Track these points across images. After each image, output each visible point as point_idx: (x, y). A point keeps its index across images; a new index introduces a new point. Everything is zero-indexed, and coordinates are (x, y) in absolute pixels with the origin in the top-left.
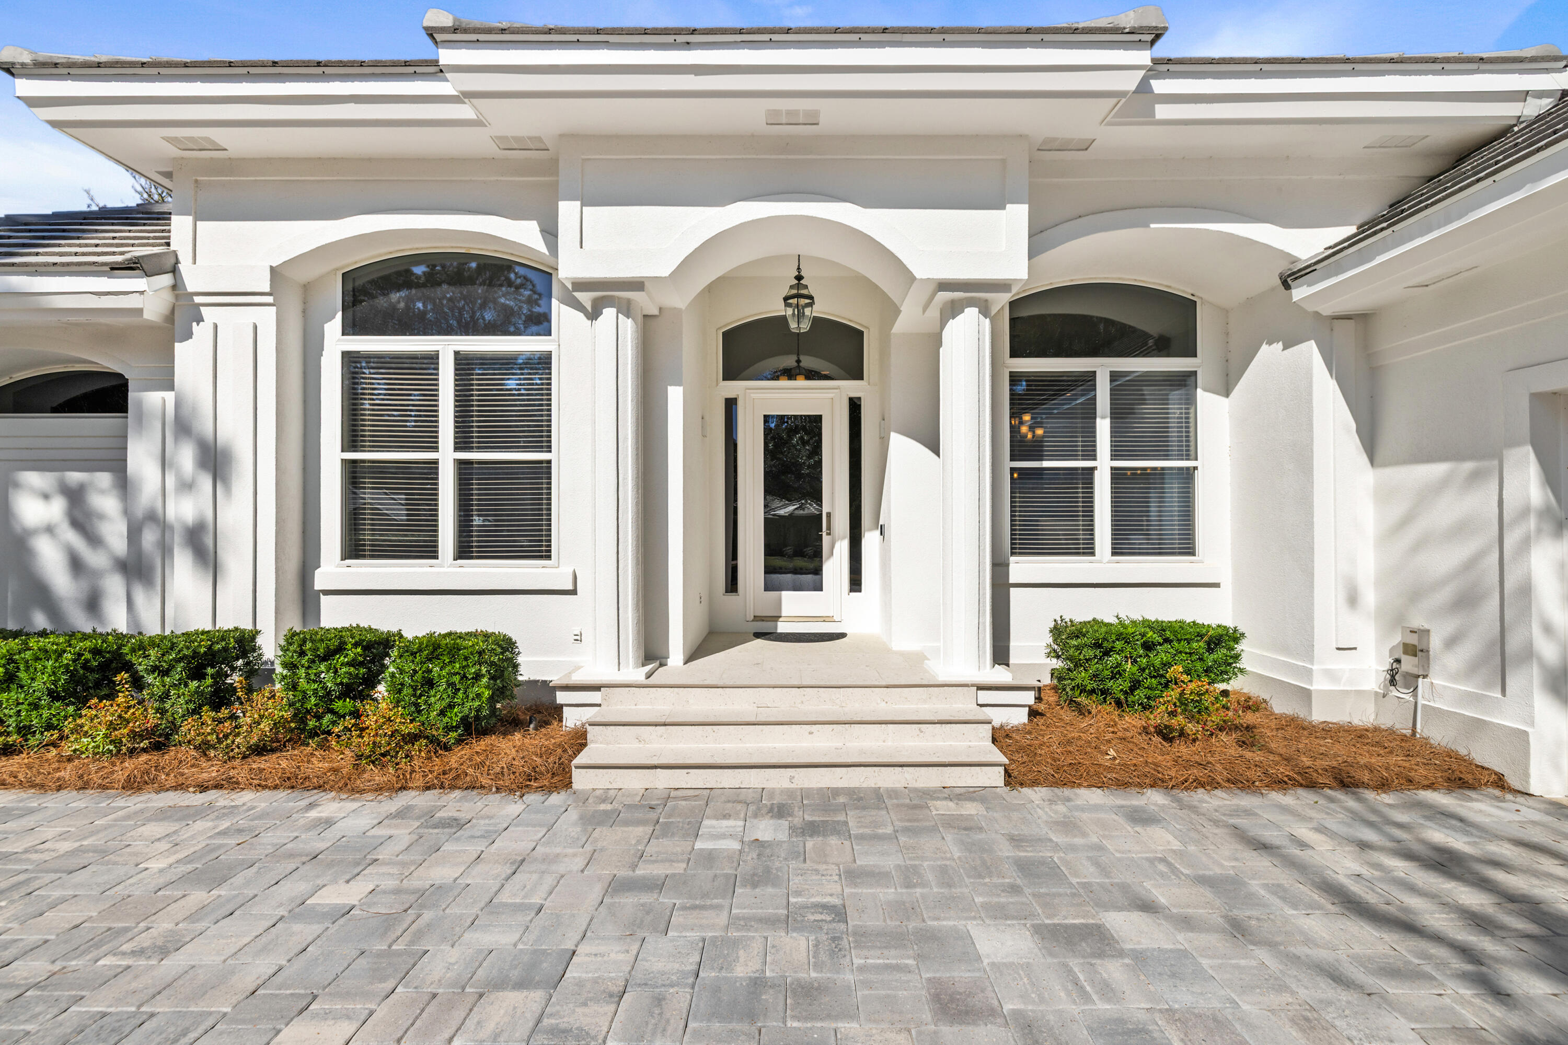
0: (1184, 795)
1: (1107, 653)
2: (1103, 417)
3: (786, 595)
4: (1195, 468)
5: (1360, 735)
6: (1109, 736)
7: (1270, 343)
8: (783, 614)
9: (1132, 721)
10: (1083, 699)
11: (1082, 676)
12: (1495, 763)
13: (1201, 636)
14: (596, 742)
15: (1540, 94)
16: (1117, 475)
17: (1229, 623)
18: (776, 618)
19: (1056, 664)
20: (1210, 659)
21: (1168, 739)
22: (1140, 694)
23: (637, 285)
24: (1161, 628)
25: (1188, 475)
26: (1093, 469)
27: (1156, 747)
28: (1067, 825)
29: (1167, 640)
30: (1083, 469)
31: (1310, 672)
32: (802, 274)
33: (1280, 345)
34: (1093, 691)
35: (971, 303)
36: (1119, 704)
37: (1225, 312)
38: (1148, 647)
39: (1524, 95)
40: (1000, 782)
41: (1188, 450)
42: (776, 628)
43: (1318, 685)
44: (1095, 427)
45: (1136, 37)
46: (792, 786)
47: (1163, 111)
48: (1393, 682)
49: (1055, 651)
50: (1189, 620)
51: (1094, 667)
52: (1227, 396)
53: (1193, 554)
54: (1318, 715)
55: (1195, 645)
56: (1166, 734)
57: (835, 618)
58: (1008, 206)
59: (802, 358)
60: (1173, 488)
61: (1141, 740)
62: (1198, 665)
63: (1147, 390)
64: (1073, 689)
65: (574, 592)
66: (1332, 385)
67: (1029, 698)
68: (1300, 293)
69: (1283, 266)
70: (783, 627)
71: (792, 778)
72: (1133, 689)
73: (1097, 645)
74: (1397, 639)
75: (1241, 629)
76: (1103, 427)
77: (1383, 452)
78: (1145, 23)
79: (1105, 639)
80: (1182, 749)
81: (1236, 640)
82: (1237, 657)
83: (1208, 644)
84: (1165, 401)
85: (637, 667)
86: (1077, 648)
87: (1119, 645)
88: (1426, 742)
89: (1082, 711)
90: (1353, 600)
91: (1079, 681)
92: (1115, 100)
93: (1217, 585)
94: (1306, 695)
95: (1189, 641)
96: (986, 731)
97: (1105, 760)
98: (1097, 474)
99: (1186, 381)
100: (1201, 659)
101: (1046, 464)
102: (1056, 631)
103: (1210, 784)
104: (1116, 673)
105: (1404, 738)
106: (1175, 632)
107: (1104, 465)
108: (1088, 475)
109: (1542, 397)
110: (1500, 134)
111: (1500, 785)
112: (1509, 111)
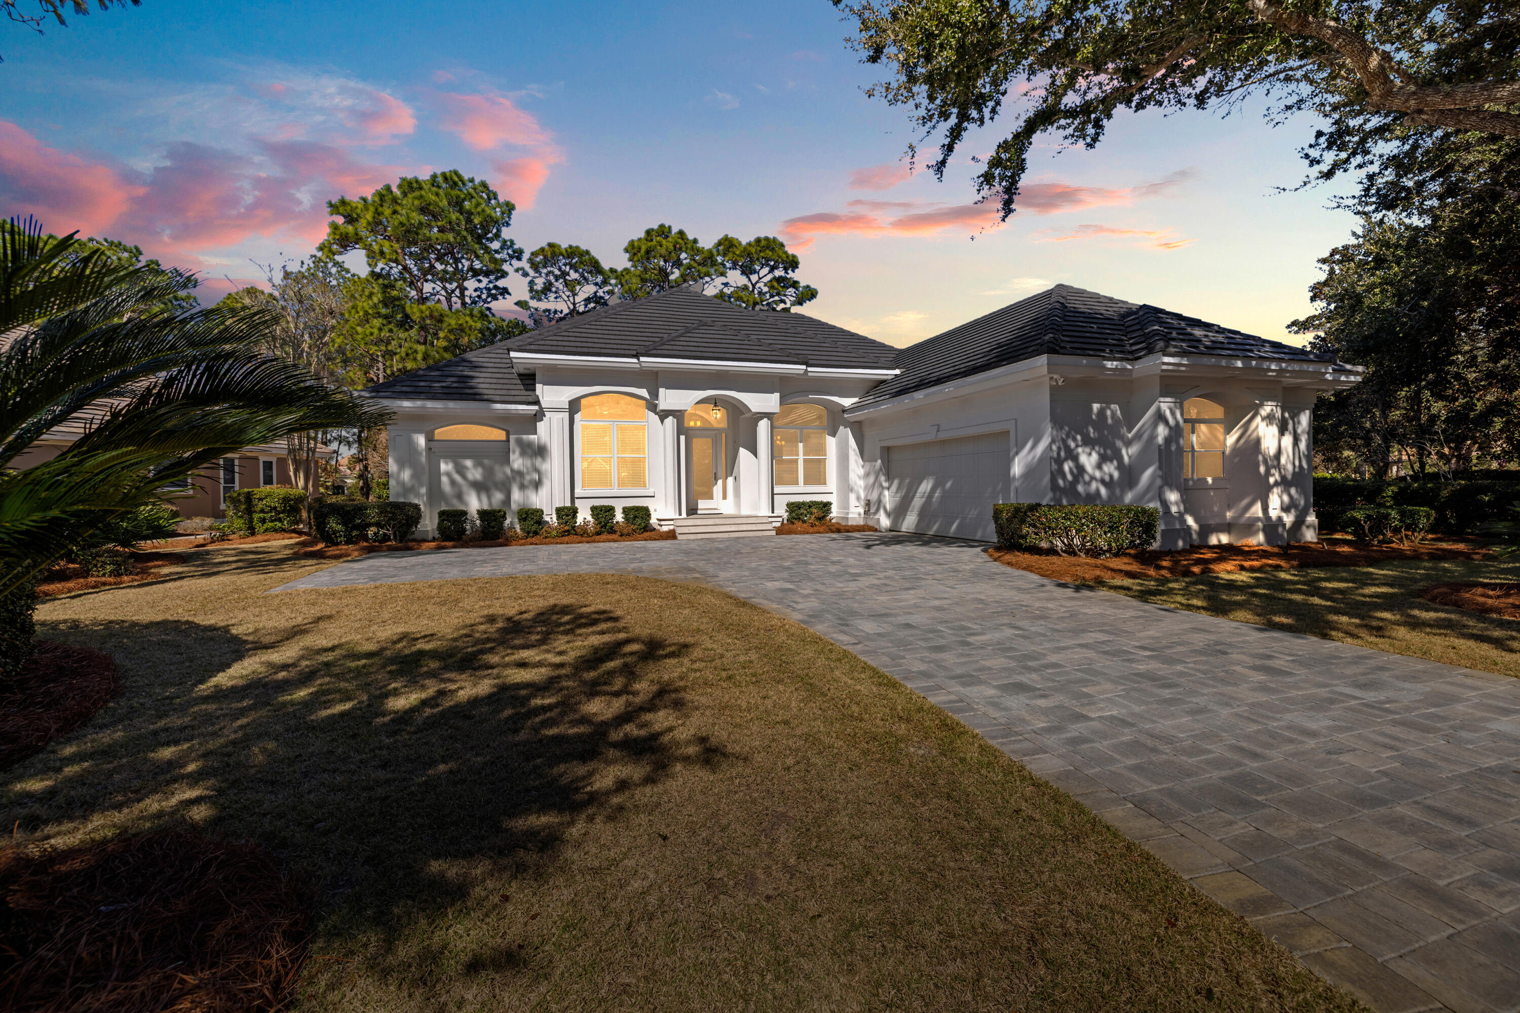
2: (800, 443)
3: (700, 501)
4: (825, 459)
5: (857, 527)
6: (801, 527)
8: (699, 508)
9: (805, 524)
10: (794, 520)
11: (794, 516)
13: (824, 504)
16: (805, 461)
17: (830, 501)
19: (788, 514)
20: (825, 509)
21: (812, 526)
22: (806, 518)
24: (815, 503)
25: (823, 461)
26: (798, 459)
27: (809, 528)
29: (816, 506)
30: (795, 459)
31: (847, 513)
33: (843, 427)
34: (796, 518)
35: (766, 417)
36: (802, 521)
37: (834, 413)
38: (811, 507)
40: (776, 534)
41: (823, 454)
42: (697, 512)
43: (850, 516)
44: (798, 446)
47: (810, 374)
48: (865, 514)
49: (787, 511)
50: (821, 501)
51: (797, 512)
52: (834, 437)
53: (824, 484)
54: (848, 522)
57: (718, 509)
58: (774, 393)
60: (819, 464)
61: (806, 527)
62: (822, 511)
64: (792, 518)
65: (654, 496)
66: (854, 440)
67: (782, 519)
68: (846, 415)
69: (843, 408)
70: (700, 512)
73: (798, 509)
75: (833, 503)
76: (801, 446)
77: (865, 457)
79: (802, 505)
80: (815, 528)
81: (831, 505)
82: (831, 509)
83: (825, 506)
86: (794, 510)
88: (868, 525)
89: (793, 523)
93: (827, 493)
94: (844, 517)
95: (821, 505)
96: (772, 526)
98: (799, 461)
100: (822, 509)
101: (784, 457)
102: (788, 506)
104: (802, 514)
106: (818, 504)
107: (801, 458)
108: (796, 461)
109: (882, 448)
110: (886, 381)
111: (875, 530)
112: (884, 377)
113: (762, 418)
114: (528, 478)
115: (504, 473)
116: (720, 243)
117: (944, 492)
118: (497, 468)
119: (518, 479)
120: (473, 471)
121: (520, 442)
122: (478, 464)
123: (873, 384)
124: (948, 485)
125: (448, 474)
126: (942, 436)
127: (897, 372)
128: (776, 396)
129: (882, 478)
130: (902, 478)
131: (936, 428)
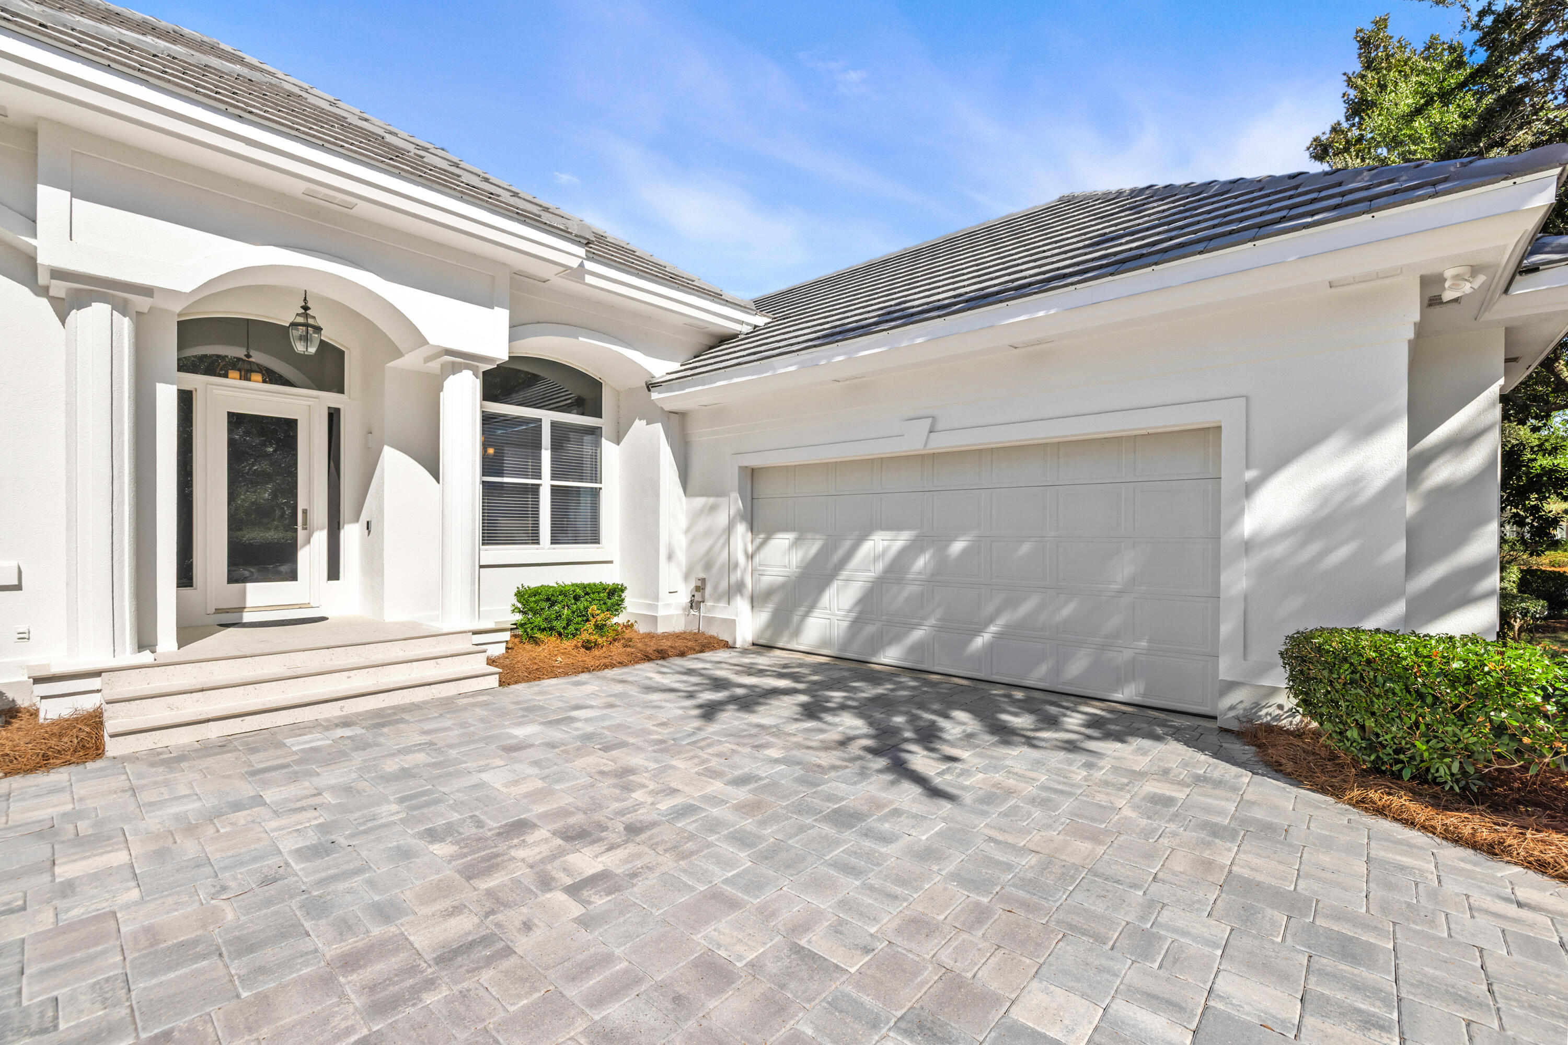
0: (599, 673)
1: (553, 605)
2: (546, 449)
3: (250, 587)
4: (600, 489)
5: (678, 636)
6: (556, 653)
7: (640, 419)
8: (248, 605)
9: (567, 644)
10: (538, 635)
11: (538, 620)
12: (725, 637)
13: (605, 589)
14: (116, 718)
15: (748, 324)
16: (555, 490)
17: (618, 581)
18: (241, 609)
19: (518, 617)
20: (609, 602)
21: (588, 649)
22: (571, 628)
23: (147, 291)
24: (584, 587)
25: (596, 493)
26: (539, 485)
27: (582, 654)
28: (541, 693)
29: (587, 594)
30: (532, 485)
31: (657, 606)
32: (309, 305)
33: (645, 422)
34: (544, 629)
35: (468, 367)
36: (560, 634)
37: (618, 393)
38: (577, 598)
39: (742, 323)
40: (497, 684)
41: (596, 476)
42: (241, 618)
43: (661, 612)
44: (540, 456)
45: (578, 239)
46: (342, 713)
47: (589, 279)
48: (691, 607)
49: (517, 608)
50: (597, 582)
51: (546, 613)
52: (618, 444)
53: (599, 543)
54: (661, 629)
55: (602, 595)
56: (588, 646)
57: (312, 604)
58: (496, 308)
59: (252, 353)
60: (586, 501)
61: (574, 652)
62: (603, 606)
63: (572, 435)
64: (532, 629)
65: (18, 587)
66: (669, 449)
67: (507, 636)
68: (655, 395)
69: (647, 378)
70: (247, 617)
71: (342, 708)
72: (568, 625)
73: (548, 599)
74: (692, 585)
75: (625, 585)
76: (546, 456)
77: (689, 489)
78: (583, 234)
79: (553, 595)
80: (596, 652)
81: (622, 591)
82: (622, 600)
83: (609, 594)
84: (581, 442)
85: (135, 653)
86: (536, 602)
87: (560, 598)
88: (703, 633)
89: (536, 642)
90: (670, 557)
91: (536, 623)
92: (563, 269)
93: (611, 562)
94: (654, 619)
95: (599, 593)
96: (482, 658)
97: (556, 664)
98: (542, 489)
99: (595, 432)
100: (605, 603)
101: (506, 480)
102: (520, 595)
103: (612, 666)
104: (558, 617)
105: (695, 634)
106: (591, 588)
107: (546, 483)
108: (535, 489)
109: (742, 469)
110: (735, 336)
111: (727, 646)
112: (737, 328)
113: (455, 369)
117: (941, 559)
123: (707, 341)
124: (958, 546)
126: (942, 442)
129: (741, 529)
130: (802, 533)
131: (929, 421)
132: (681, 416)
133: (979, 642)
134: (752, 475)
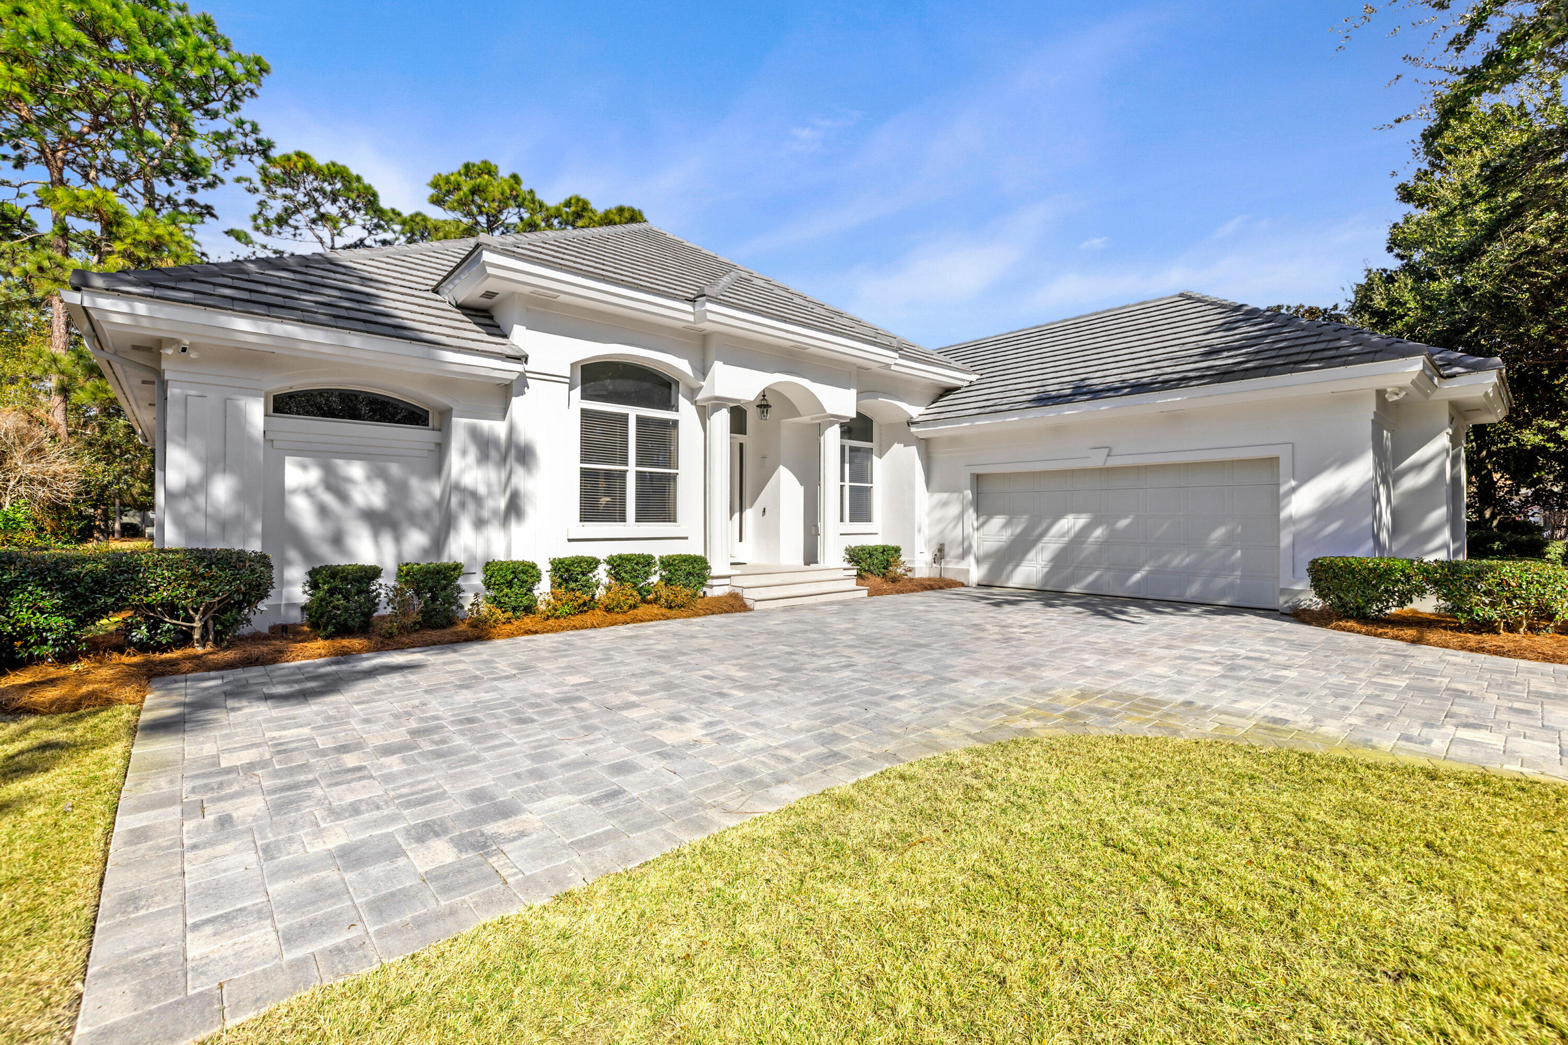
4: (872, 487)
5: (928, 579)
7: (899, 443)
12: (960, 579)
13: (893, 548)
20: (895, 556)
25: (869, 490)
29: (884, 551)
31: (914, 561)
33: (903, 445)
36: (873, 574)
37: (880, 425)
41: (869, 479)
43: (916, 565)
48: (935, 562)
49: (847, 558)
52: (881, 458)
53: (871, 522)
54: (917, 576)
55: (892, 552)
60: (866, 494)
65: (687, 538)
66: (919, 462)
68: (913, 429)
69: (908, 419)
74: (935, 548)
77: (932, 487)
83: (895, 552)
84: (862, 458)
88: (944, 577)
90: (920, 533)
93: (877, 534)
95: (890, 550)
97: (885, 588)
98: (845, 488)
99: (869, 451)
104: (873, 564)
105: (939, 578)
106: (887, 548)
109: (972, 475)
110: (959, 388)
111: (963, 585)
112: (960, 383)
113: (831, 424)
114: (490, 504)
115: (430, 494)
116: (568, 204)
117: (1112, 531)
118: (415, 483)
119: (471, 506)
120: (366, 488)
121: (476, 435)
122: (378, 473)
123: (939, 392)
124: (1123, 523)
125: (308, 492)
126: (1113, 462)
127: (974, 378)
128: (853, 392)
129: (971, 514)
130: (1012, 515)
131: (1106, 451)
132: (927, 440)
133: (1137, 576)
134: (978, 480)
